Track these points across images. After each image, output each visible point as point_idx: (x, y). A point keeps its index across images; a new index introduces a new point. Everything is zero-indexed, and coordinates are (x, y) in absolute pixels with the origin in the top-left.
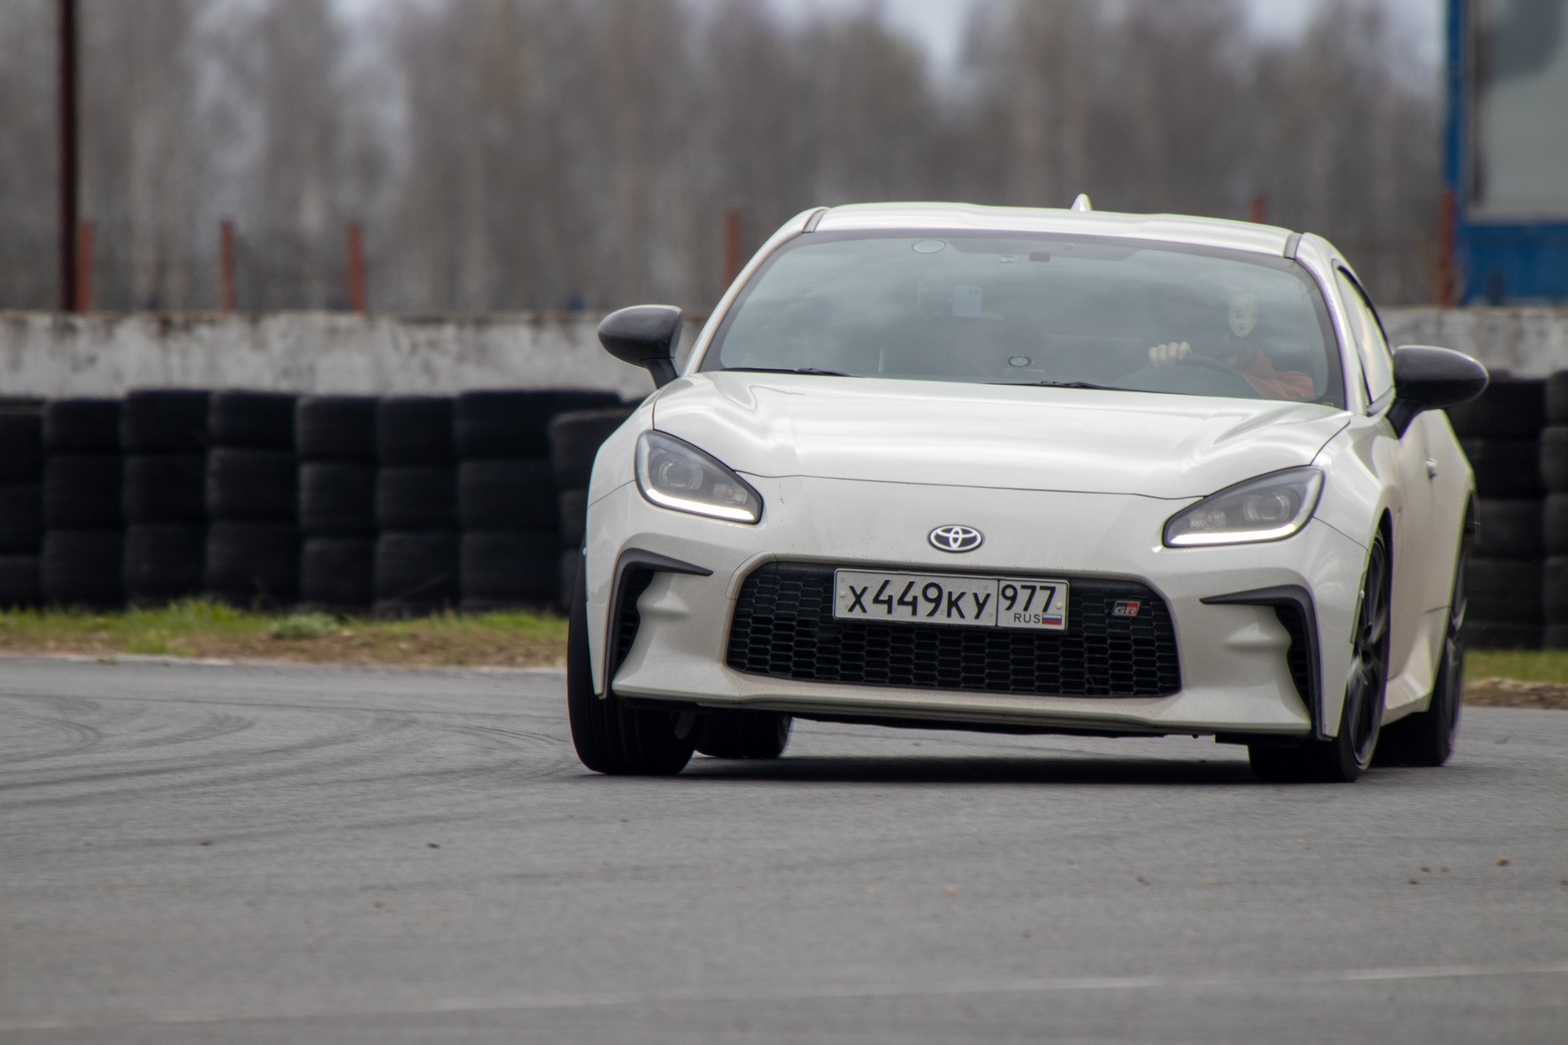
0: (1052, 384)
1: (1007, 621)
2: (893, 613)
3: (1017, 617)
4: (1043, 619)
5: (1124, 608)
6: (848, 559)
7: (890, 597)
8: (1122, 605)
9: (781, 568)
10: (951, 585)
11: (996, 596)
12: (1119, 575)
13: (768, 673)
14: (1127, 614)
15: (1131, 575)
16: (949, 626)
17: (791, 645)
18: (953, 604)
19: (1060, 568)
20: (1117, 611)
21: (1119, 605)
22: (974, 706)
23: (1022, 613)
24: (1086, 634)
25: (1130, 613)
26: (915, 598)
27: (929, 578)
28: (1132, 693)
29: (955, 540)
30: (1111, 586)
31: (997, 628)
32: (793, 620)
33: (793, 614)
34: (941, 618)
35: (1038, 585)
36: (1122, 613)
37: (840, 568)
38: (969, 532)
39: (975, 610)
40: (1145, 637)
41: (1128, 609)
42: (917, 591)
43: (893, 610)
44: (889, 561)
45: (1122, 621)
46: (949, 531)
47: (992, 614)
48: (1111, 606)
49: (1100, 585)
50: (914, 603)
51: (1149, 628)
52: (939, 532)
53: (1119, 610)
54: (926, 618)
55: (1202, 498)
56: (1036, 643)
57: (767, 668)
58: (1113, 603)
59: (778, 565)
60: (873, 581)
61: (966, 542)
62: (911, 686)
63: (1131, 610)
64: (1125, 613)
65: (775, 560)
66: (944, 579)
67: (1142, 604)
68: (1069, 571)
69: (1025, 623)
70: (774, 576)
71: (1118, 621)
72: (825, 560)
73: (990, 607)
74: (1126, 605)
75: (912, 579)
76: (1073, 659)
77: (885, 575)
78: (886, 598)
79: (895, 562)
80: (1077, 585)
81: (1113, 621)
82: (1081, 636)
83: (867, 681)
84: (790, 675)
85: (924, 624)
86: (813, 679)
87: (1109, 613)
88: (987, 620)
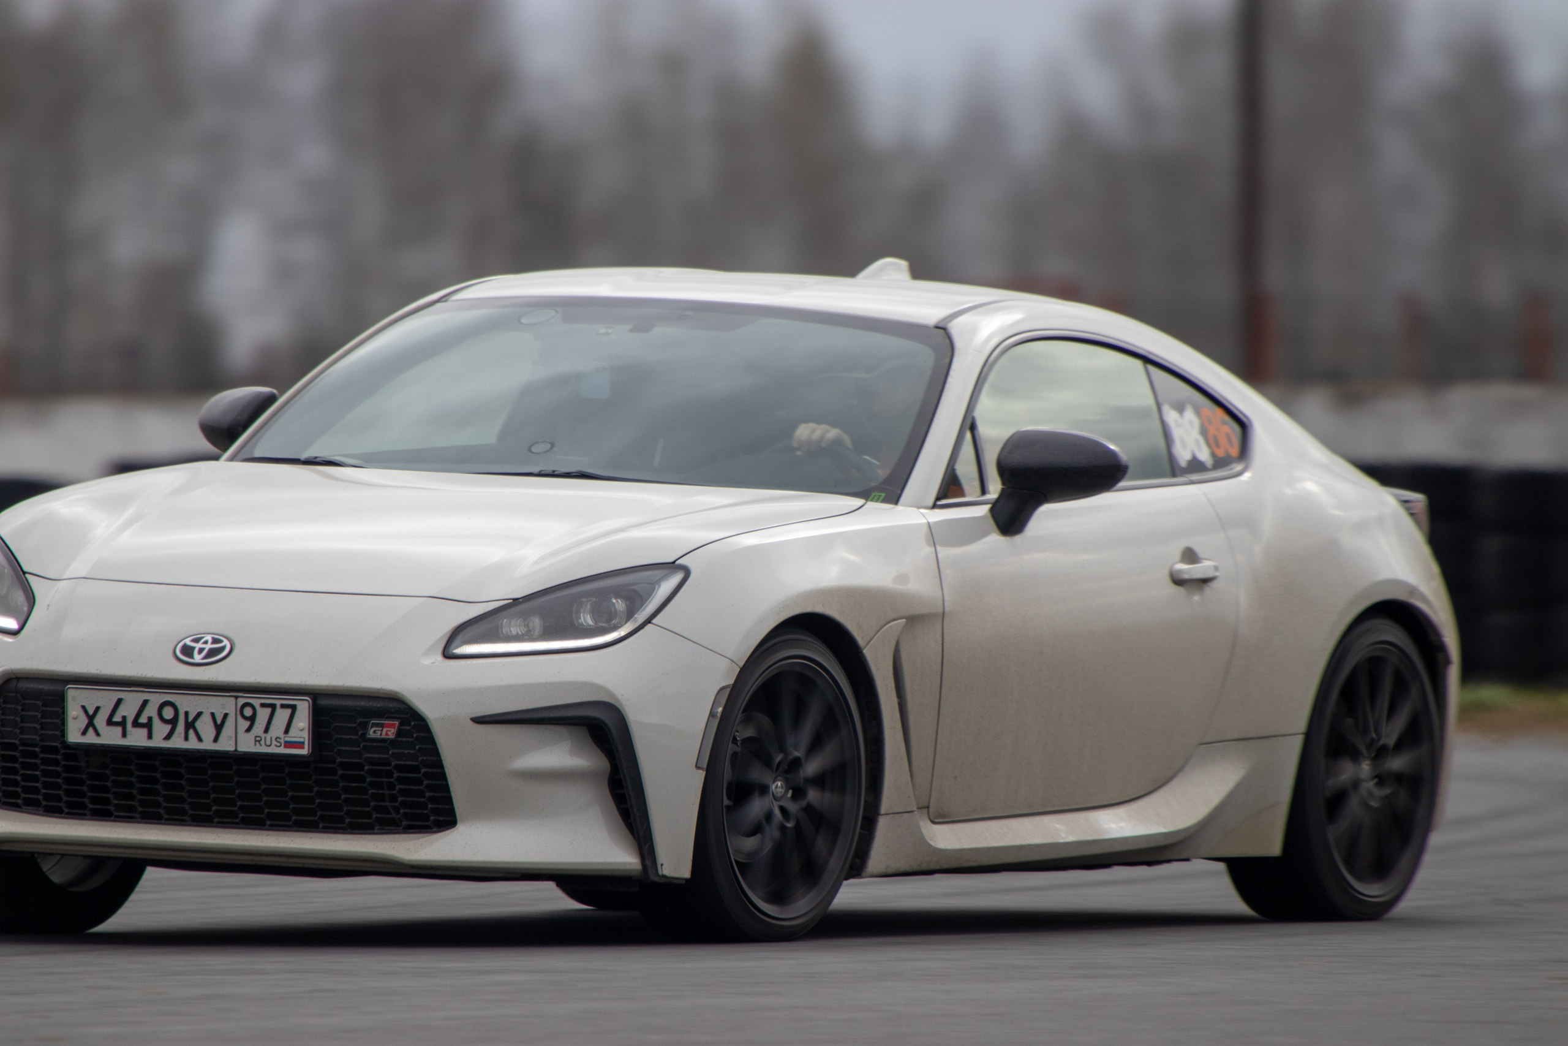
0: (551, 473)
1: (247, 745)
2: (128, 737)
3: (257, 740)
4: (286, 742)
5: (381, 729)
6: (81, 673)
7: (124, 718)
8: (377, 725)
9: (23, 685)
10: (187, 704)
11: (234, 716)
12: (370, 690)
13: (21, 808)
14: (384, 736)
15: (384, 690)
16: (187, 750)
17: (37, 775)
18: (190, 725)
19: (303, 683)
20: (372, 733)
21: (374, 725)
22: (218, 844)
23: (263, 736)
24: (339, 760)
25: (387, 734)
26: (150, 719)
27: (164, 695)
28: (401, 828)
29: (201, 650)
30: (363, 703)
31: (236, 753)
32: (35, 745)
33: (35, 739)
34: (178, 742)
35: (278, 703)
36: (378, 735)
37: (71, 684)
38: (220, 641)
39: (213, 733)
40: (408, 763)
41: (385, 730)
42: (151, 711)
43: (128, 733)
44: (124, 676)
45: (380, 744)
46: (197, 641)
47: (231, 738)
48: (365, 726)
49: (349, 703)
50: (149, 725)
51: (412, 752)
52: (188, 642)
53: (375, 732)
54: (163, 742)
55: (511, 601)
56: (287, 770)
57: (20, 802)
58: (366, 723)
59: (18, 681)
60: (105, 699)
61: (212, 653)
62: (163, 821)
63: (388, 731)
64: (381, 734)
65: (14, 677)
66: (180, 696)
67: (401, 724)
68: (313, 686)
69: (268, 748)
70: (14, 695)
71: (375, 744)
72: (58, 675)
73: (228, 729)
74: (382, 726)
75: (146, 696)
76: (327, 789)
77: (118, 693)
78: (119, 720)
79: (130, 677)
80: (323, 702)
81: (369, 744)
82: (333, 762)
83: (117, 817)
84: (41, 809)
85: (161, 749)
86: (63, 815)
87: (363, 735)
88: (225, 745)
